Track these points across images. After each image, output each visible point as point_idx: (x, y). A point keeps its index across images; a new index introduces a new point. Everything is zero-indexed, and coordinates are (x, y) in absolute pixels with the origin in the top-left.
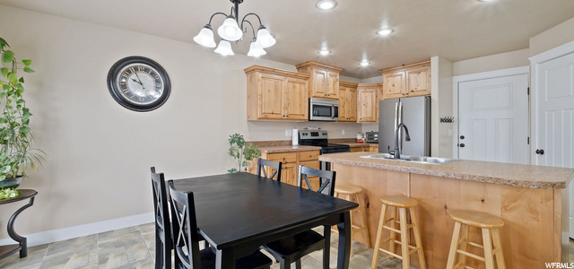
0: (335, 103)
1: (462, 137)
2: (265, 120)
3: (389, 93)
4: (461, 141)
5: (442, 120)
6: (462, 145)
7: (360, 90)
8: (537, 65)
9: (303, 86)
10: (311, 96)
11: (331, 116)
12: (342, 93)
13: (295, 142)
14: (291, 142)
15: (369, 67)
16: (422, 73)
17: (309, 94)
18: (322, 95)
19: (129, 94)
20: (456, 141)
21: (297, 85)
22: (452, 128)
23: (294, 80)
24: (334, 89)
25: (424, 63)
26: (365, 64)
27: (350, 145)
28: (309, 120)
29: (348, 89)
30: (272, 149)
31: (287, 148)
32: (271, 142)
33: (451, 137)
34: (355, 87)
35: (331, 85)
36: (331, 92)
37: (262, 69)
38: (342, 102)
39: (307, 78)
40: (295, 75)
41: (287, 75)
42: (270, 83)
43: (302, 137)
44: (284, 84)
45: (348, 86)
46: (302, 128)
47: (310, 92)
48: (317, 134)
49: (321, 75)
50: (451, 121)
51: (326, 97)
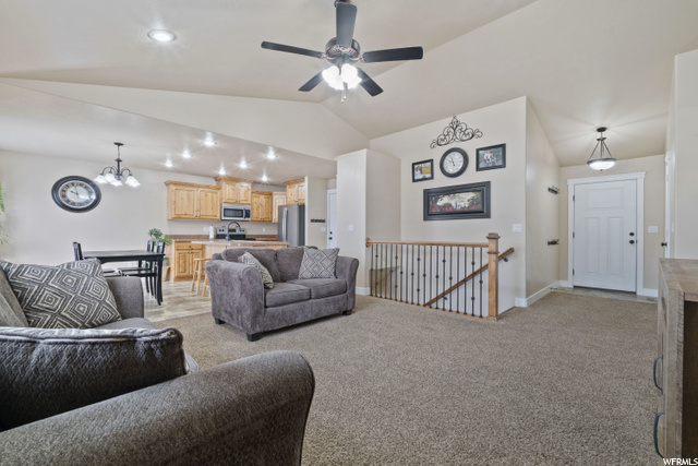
0: (248, 207)
1: (331, 233)
2: (178, 219)
5: (312, 221)
6: (331, 238)
7: (275, 197)
9: (215, 195)
10: (223, 202)
11: (242, 217)
12: (256, 200)
13: (212, 236)
14: (208, 236)
15: (270, 181)
18: (234, 201)
19: (68, 201)
20: (328, 235)
21: (210, 195)
23: (207, 190)
24: (245, 196)
25: (301, 181)
29: (262, 197)
30: (177, 240)
33: (325, 233)
34: (271, 194)
35: (242, 194)
36: (242, 198)
37: (175, 184)
38: (255, 206)
39: (220, 189)
40: (208, 187)
41: (199, 186)
42: (184, 193)
43: (219, 233)
44: (197, 193)
45: (262, 194)
46: (220, 226)
47: (221, 199)
48: (234, 230)
49: (231, 187)
50: (324, 221)
51: (237, 203)
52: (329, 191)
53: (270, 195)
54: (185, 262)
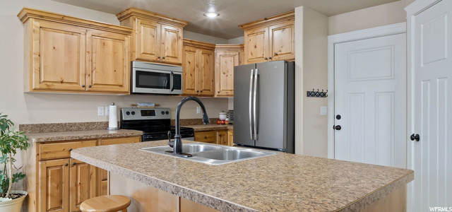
0: (177, 70)
1: (339, 117)
2: (45, 90)
3: (250, 56)
4: (338, 123)
5: (310, 94)
6: (338, 128)
7: (219, 53)
8: (413, 17)
9: (119, 45)
10: (134, 59)
11: (168, 87)
12: (189, 57)
13: (113, 124)
14: (107, 124)
15: (219, 20)
16: (287, 30)
17: (132, 55)
18: (154, 58)
20: (332, 122)
21: (110, 43)
22: (326, 105)
23: (104, 34)
24: (173, 49)
25: (287, 17)
26: (212, 15)
27: (195, 128)
28: (132, 93)
29: (199, 52)
30: (44, 137)
31: (101, 133)
32: (71, 125)
33: (326, 117)
34: (212, 49)
35: (168, 44)
36: (169, 53)
37: (41, 17)
38: (188, 68)
39: (128, 33)
40: (106, 28)
41: (90, 25)
42: (58, 38)
43: (125, 118)
44: (86, 37)
45: (199, 47)
46: (127, 105)
47: (132, 53)
48: (152, 113)
49: (149, 30)
50: (324, 95)
51: (159, 61)
52: (333, 39)
53: (210, 49)
54: (59, 185)
